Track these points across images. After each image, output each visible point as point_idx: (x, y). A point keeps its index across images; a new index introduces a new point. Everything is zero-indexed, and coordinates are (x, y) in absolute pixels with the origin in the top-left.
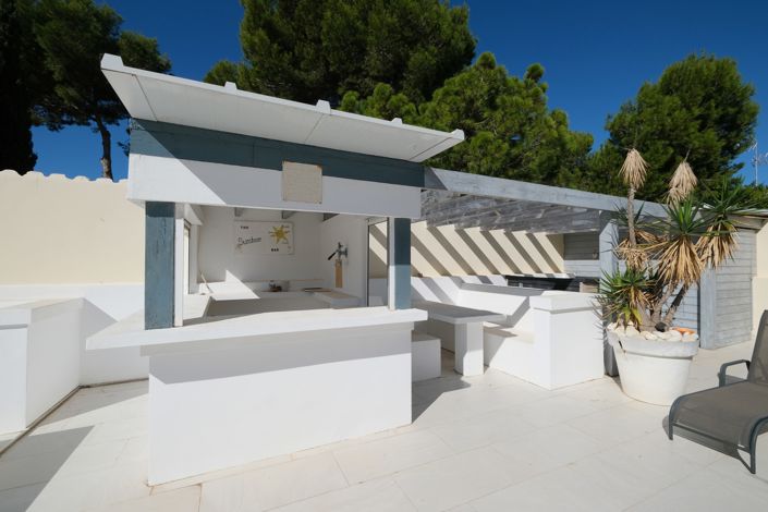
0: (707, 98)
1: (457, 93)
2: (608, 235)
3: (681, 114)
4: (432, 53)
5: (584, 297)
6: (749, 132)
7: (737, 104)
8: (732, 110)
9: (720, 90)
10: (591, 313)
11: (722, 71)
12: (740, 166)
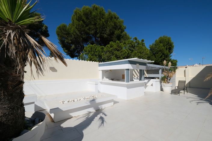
0: (167, 44)
1: (130, 43)
2: (160, 71)
3: (163, 47)
4: (120, 31)
5: (157, 80)
6: (173, 50)
7: (171, 45)
8: (170, 46)
9: (169, 43)
10: (159, 82)
11: (169, 39)
12: (171, 56)
